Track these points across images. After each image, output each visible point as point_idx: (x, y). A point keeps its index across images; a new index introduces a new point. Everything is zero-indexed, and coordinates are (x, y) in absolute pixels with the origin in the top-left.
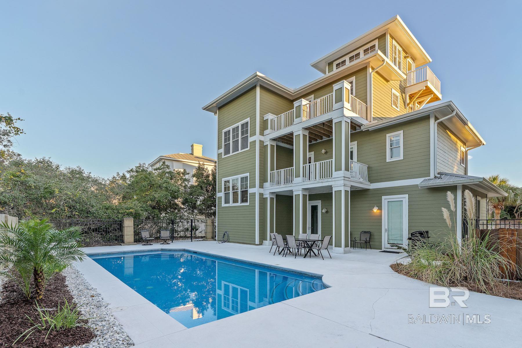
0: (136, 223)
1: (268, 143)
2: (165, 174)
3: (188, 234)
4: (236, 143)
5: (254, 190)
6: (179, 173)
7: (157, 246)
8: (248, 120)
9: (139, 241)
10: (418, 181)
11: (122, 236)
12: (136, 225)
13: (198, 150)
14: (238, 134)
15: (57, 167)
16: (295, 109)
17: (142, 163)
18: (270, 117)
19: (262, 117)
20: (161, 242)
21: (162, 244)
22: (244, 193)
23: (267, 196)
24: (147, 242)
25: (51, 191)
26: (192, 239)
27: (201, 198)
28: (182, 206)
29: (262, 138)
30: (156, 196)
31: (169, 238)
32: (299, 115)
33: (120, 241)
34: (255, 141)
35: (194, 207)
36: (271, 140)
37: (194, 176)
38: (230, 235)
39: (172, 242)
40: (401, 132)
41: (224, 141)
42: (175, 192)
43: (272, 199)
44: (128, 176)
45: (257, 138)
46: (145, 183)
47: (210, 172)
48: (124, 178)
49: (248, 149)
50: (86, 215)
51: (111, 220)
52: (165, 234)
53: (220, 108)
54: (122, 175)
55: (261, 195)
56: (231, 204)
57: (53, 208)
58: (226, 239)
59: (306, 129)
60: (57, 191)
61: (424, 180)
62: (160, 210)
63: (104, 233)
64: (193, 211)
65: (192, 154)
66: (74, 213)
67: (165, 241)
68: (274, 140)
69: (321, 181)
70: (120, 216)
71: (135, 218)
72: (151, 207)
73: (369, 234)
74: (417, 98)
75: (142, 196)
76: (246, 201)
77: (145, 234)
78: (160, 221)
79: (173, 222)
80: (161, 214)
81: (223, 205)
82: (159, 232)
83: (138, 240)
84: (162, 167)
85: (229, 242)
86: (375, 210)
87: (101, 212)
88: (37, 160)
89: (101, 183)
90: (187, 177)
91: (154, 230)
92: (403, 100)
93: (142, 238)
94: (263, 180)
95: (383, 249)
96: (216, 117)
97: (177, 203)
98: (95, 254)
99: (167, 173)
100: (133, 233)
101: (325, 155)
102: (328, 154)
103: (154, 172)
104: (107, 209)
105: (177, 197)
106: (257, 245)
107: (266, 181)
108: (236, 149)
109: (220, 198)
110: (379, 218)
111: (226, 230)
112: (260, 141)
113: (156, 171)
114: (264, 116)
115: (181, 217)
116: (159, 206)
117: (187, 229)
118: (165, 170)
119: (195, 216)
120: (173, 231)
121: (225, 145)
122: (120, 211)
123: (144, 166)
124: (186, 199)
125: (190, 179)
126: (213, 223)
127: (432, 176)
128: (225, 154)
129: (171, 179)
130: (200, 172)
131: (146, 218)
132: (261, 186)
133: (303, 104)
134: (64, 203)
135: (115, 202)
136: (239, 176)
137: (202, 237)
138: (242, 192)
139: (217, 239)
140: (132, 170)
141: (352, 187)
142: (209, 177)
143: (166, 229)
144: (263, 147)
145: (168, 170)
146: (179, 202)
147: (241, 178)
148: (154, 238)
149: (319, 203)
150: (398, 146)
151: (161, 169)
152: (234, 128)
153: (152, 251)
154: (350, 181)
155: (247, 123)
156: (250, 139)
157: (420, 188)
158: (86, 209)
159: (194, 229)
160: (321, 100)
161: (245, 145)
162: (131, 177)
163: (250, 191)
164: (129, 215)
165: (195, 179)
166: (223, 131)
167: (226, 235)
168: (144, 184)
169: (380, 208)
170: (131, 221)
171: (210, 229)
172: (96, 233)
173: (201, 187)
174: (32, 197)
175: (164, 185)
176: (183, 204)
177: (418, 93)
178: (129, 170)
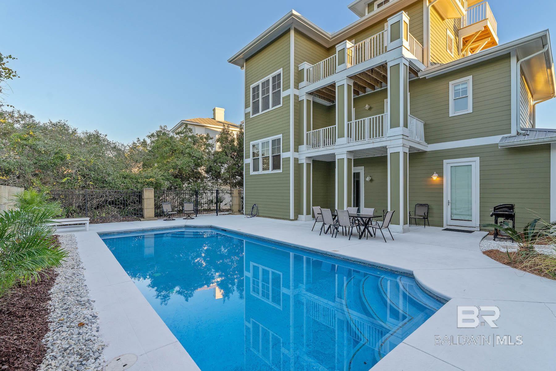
0: (156, 195)
1: (304, 98)
2: (187, 139)
3: (214, 207)
4: (266, 100)
5: (288, 155)
6: (202, 138)
7: (179, 222)
8: (280, 71)
9: (161, 216)
10: (495, 140)
11: (142, 210)
12: (157, 197)
13: (220, 115)
14: (268, 89)
15: (74, 132)
16: (337, 54)
17: (163, 126)
18: (306, 66)
19: (296, 67)
20: (184, 216)
21: (185, 219)
22: (277, 159)
23: (303, 161)
24: (169, 216)
25: (62, 156)
26: (217, 213)
27: (226, 166)
28: (206, 175)
29: (297, 92)
30: (178, 163)
31: (193, 212)
32: (342, 61)
33: (139, 216)
34: (289, 96)
35: (217, 176)
36: (307, 94)
37: (218, 140)
38: (259, 209)
39: (196, 216)
40: (470, 78)
41: (253, 98)
42: (199, 159)
43: (308, 165)
44: (148, 141)
45: (291, 91)
46: (167, 148)
47: (235, 136)
48: (144, 143)
49: (281, 105)
50: (102, 185)
51: (129, 191)
52: (189, 207)
53: (247, 60)
54: (143, 141)
55: (296, 160)
56: (261, 172)
57: (64, 176)
58: (254, 213)
59: (351, 77)
60: (68, 157)
61: (503, 138)
62: (183, 180)
63: (121, 206)
64: (217, 180)
65: (214, 119)
66: (88, 183)
67: (189, 216)
68: (311, 94)
69: (371, 141)
70: (139, 186)
71: (155, 188)
72: (173, 176)
73: (427, 207)
74: (473, 42)
75: (163, 164)
76: (279, 168)
77: (167, 208)
78: (182, 192)
79: (196, 193)
80: (184, 184)
81: (252, 173)
82: (182, 204)
83: (159, 214)
84: (184, 130)
85: (258, 216)
86: (435, 178)
87: (119, 182)
88: (51, 122)
89: (120, 150)
90: (210, 141)
91: (176, 202)
92: (457, 45)
93: (163, 212)
94: (299, 142)
95: (445, 227)
96: (244, 70)
97: (200, 171)
98: (110, 233)
99: (189, 137)
100: (153, 206)
101: (369, 111)
102: (373, 110)
103: (175, 136)
104: (125, 178)
105: (201, 164)
106: (292, 220)
107: (302, 144)
108: (266, 106)
109: (248, 165)
110: (440, 188)
111: (254, 203)
112: (295, 95)
113: (178, 136)
114: (299, 66)
115: (205, 188)
116: (181, 174)
117: (212, 201)
118: (187, 134)
119: (219, 186)
120: (197, 203)
121: (253, 103)
122: (139, 181)
123: (166, 128)
124: (210, 167)
125: (214, 144)
126: (240, 193)
127: (514, 132)
128: (253, 114)
129: (194, 144)
130: (224, 137)
131: (168, 189)
132: (296, 150)
133: (347, 47)
134: (76, 171)
135: (135, 170)
136: (270, 139)
137: (227, 210)
138: (273, 157)
139: (244, 213)
140: (152, 135)
141: (411, 148)
142: (234, 141)
143: (189, 201)
144: (298, 103)
145: (191, 135)
146: (202, 170)
147: (272, 140)
148: (176, 212)
149: (362, 169)
150: (464, 96)
151: (183, 133)
152: (264, 82)
153: (174, 228)
154: (409, 140)
155: (279, 75)
156: (283, 94)
157: (499, 148)
158: (102, 178)
159: (219, 201)
160: (371, 40)
161: (276, 101)
162: (152, 142)
163: (284, 155)
164: (149, 184)
165: (219, 144)
166: (251, 86)
167: (255, 208)
168: (165, 149)
169: (441, 175)
170: (152, 192)
171: (236, 201)
172: (113, 206)
173: (226, 153)
174: (42, 163)
175: (187, 151)
176: (207, 172)
177: (475, 36)
178: (150, 134)
